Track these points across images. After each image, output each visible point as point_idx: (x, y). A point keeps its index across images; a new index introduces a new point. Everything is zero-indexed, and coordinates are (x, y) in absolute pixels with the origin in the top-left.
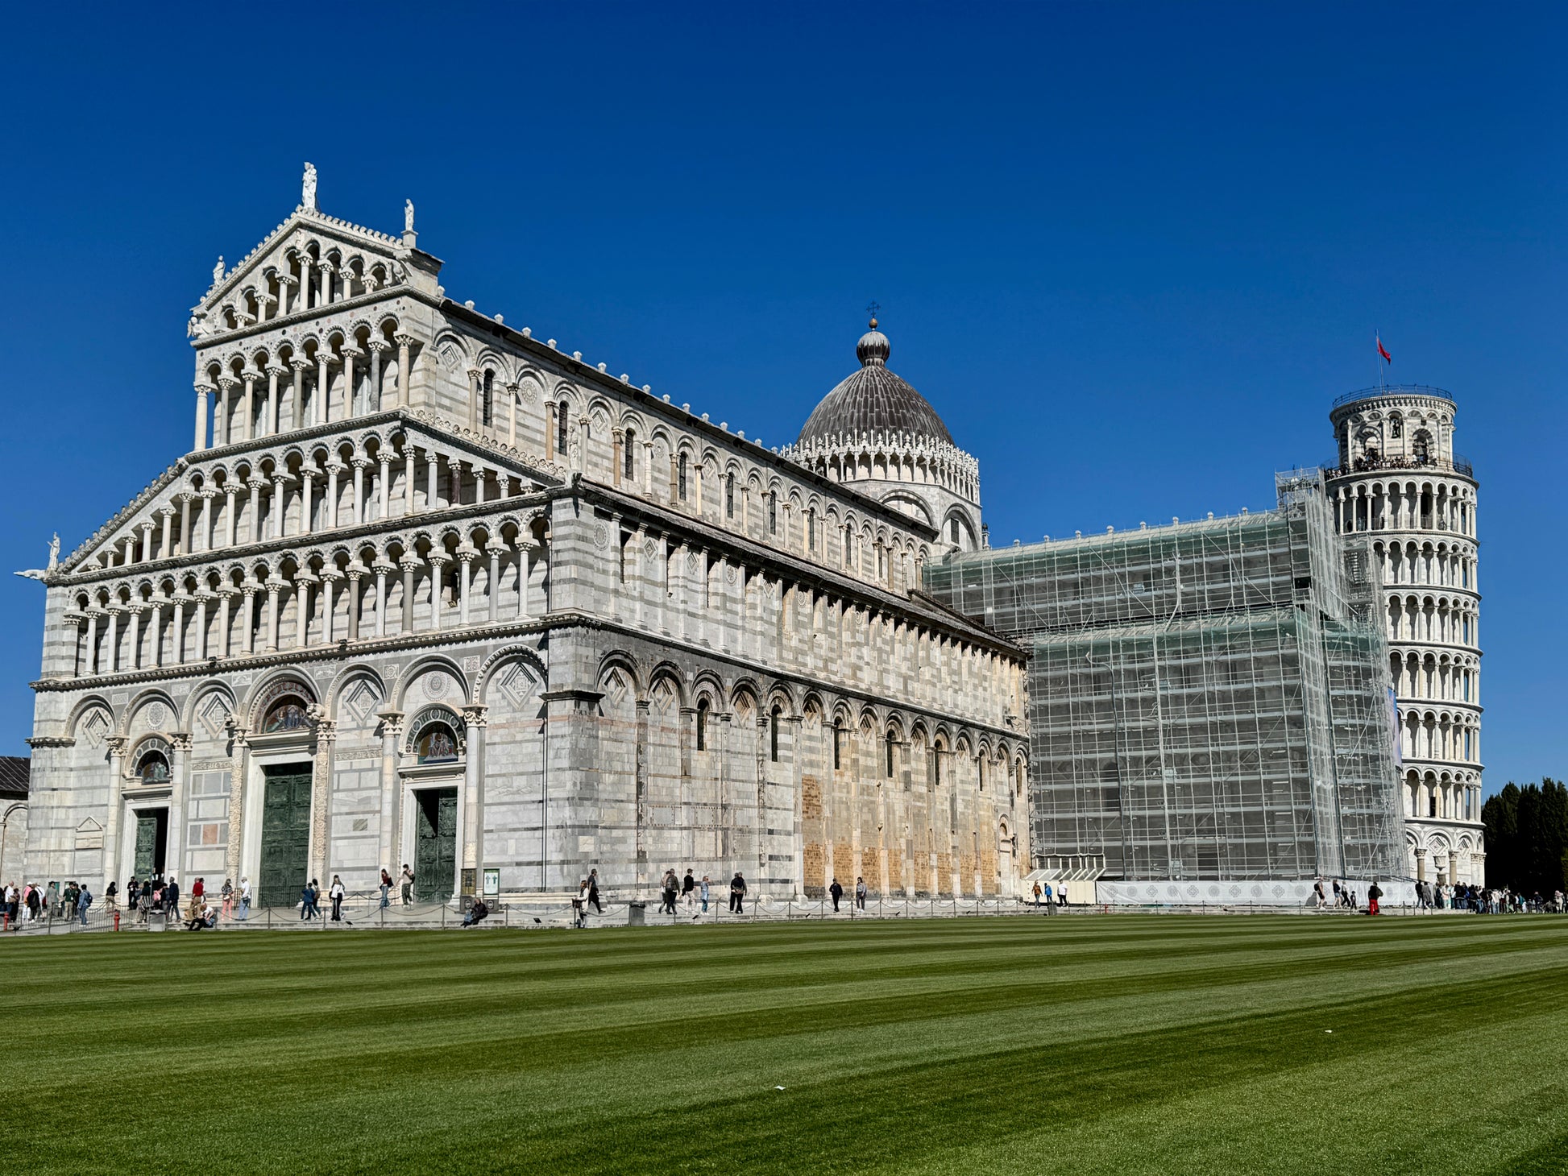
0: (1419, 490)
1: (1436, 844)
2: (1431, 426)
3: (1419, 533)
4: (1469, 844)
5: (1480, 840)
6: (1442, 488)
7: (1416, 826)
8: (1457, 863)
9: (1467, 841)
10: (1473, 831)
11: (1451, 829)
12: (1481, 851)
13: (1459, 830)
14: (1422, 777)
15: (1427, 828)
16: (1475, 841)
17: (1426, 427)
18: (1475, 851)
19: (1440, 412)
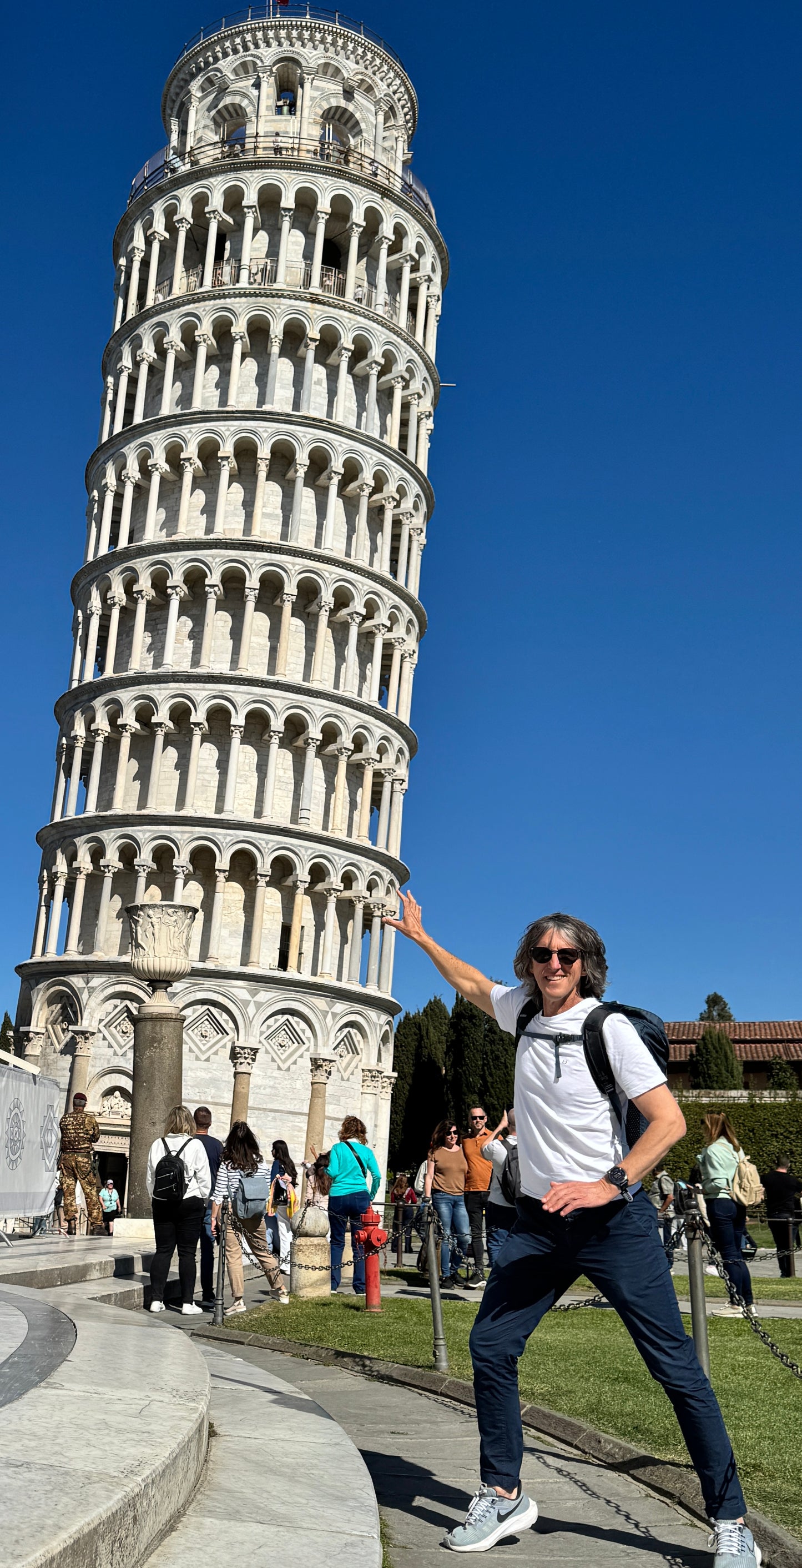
0: (324, 205)
1: (282, 1037)
2: (362, 109)
3: (314, 300)
4: (361, 1045)
5: (385, 1039)
6: (373, 217)
7: (239, 989)
8: (329, 1089)
9: (357, 1037)
10: (372, 1014)
11: (321, 1003)
12: (387, 1064)
13: (340, 1007)
14: (264, 866)
15: (265, 995)
16: (374, 1038)
17: (351, 108)
18: (373, 1065)
19: (381, 89)
